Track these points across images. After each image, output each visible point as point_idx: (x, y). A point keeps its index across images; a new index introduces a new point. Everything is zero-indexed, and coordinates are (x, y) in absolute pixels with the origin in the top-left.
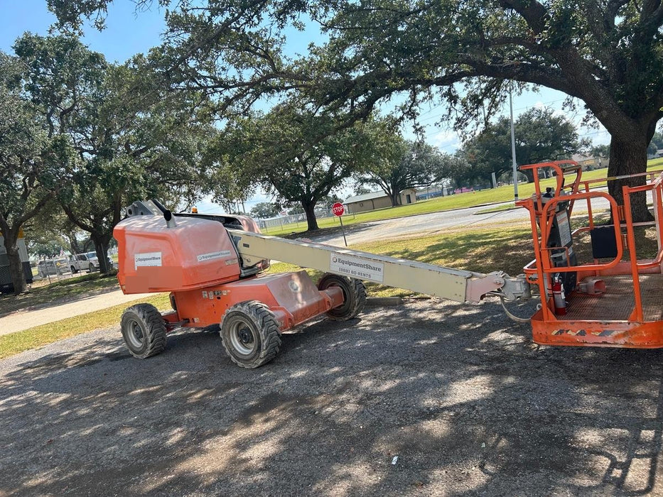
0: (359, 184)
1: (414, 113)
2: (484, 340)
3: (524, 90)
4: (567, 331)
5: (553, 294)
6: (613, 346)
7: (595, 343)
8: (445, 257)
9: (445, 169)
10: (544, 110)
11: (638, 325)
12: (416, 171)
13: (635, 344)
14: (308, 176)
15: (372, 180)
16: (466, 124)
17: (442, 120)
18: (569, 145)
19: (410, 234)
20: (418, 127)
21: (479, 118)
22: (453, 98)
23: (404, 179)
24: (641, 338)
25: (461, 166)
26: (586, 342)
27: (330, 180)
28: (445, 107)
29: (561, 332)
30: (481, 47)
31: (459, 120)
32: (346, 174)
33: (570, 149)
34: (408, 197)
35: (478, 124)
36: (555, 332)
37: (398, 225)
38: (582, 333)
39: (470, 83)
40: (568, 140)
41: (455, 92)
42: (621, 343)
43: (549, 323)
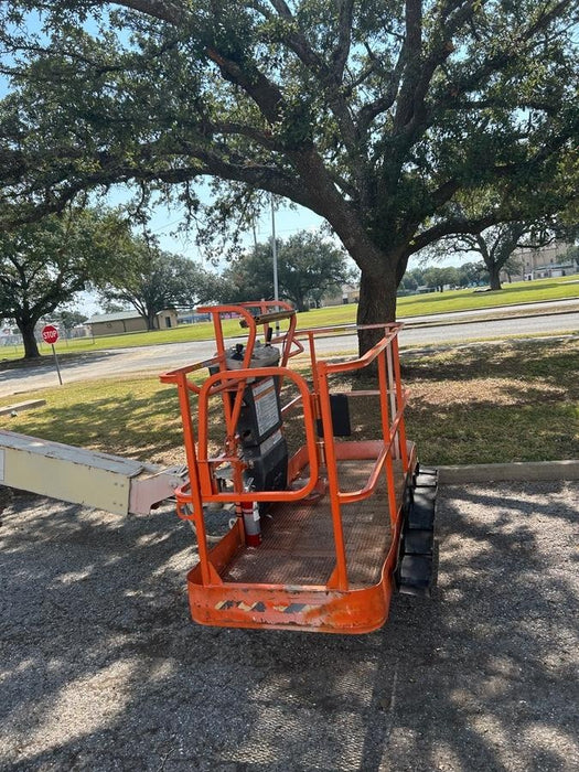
0: (106, 300)
1: (143, 217)
2: (159, 572)
3: (281, 205)
4: (238, 603)
5: (243, 513)
6: (304, 629)
7: (278, 624)
8: (167, 412)
9: (210, 290)
10: (314, 234)
11: (339, 596)
12: (177, 290)
13: (337, 626)
14: (25, 286)
15: (122, 296)
16: (212, 239)
17: (180, 229)
18: (339, 275)
19: (149, 370)
20: (150, 235)
21: (226, 233)
22: (193, 204)
23: (162, 298)
24: (345, 616)
25: (227, 288)
26: (266, 623)
27: (57, 294)
28: (183, 213)
29: (229, 604)
30: (202, 131)
31: (202, 233)
32: (78, 286)
33: (339, 279)
34: (168, 319)
35: (225, 240)
36: (220, 604)
37: (144, 356)
38: (260, 608)
39: (218, 187)
40: (337, 269)
41: (194, 195)
42: (315, 625)
43: (211, 589)
